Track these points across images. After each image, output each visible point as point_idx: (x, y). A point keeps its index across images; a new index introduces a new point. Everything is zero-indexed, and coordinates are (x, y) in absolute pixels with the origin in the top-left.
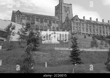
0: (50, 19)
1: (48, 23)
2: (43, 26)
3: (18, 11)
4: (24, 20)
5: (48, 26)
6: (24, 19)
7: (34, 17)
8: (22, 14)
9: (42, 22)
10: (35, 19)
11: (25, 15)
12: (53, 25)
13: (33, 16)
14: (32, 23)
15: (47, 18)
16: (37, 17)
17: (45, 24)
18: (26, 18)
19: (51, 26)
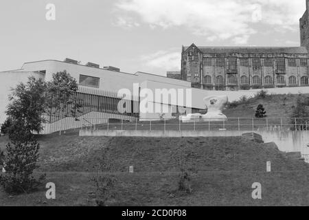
0: (278, 56)
1: (275, 68)
2: (260, 76)
3: (193, 45)
4: (209, 67)
5: (276, 75)
6: (210, 64)
7: (233, 55)
8: (201, 53)
9: (257, 67)
10: (238, 59)
11: (210, 54)
12: (290, 70)
13: (231, 54)
14: (230, 71)
15: (273, 54)
16: (243, 55)
17: (266, 71)
18: (214, 61)
19: (284, 74)
